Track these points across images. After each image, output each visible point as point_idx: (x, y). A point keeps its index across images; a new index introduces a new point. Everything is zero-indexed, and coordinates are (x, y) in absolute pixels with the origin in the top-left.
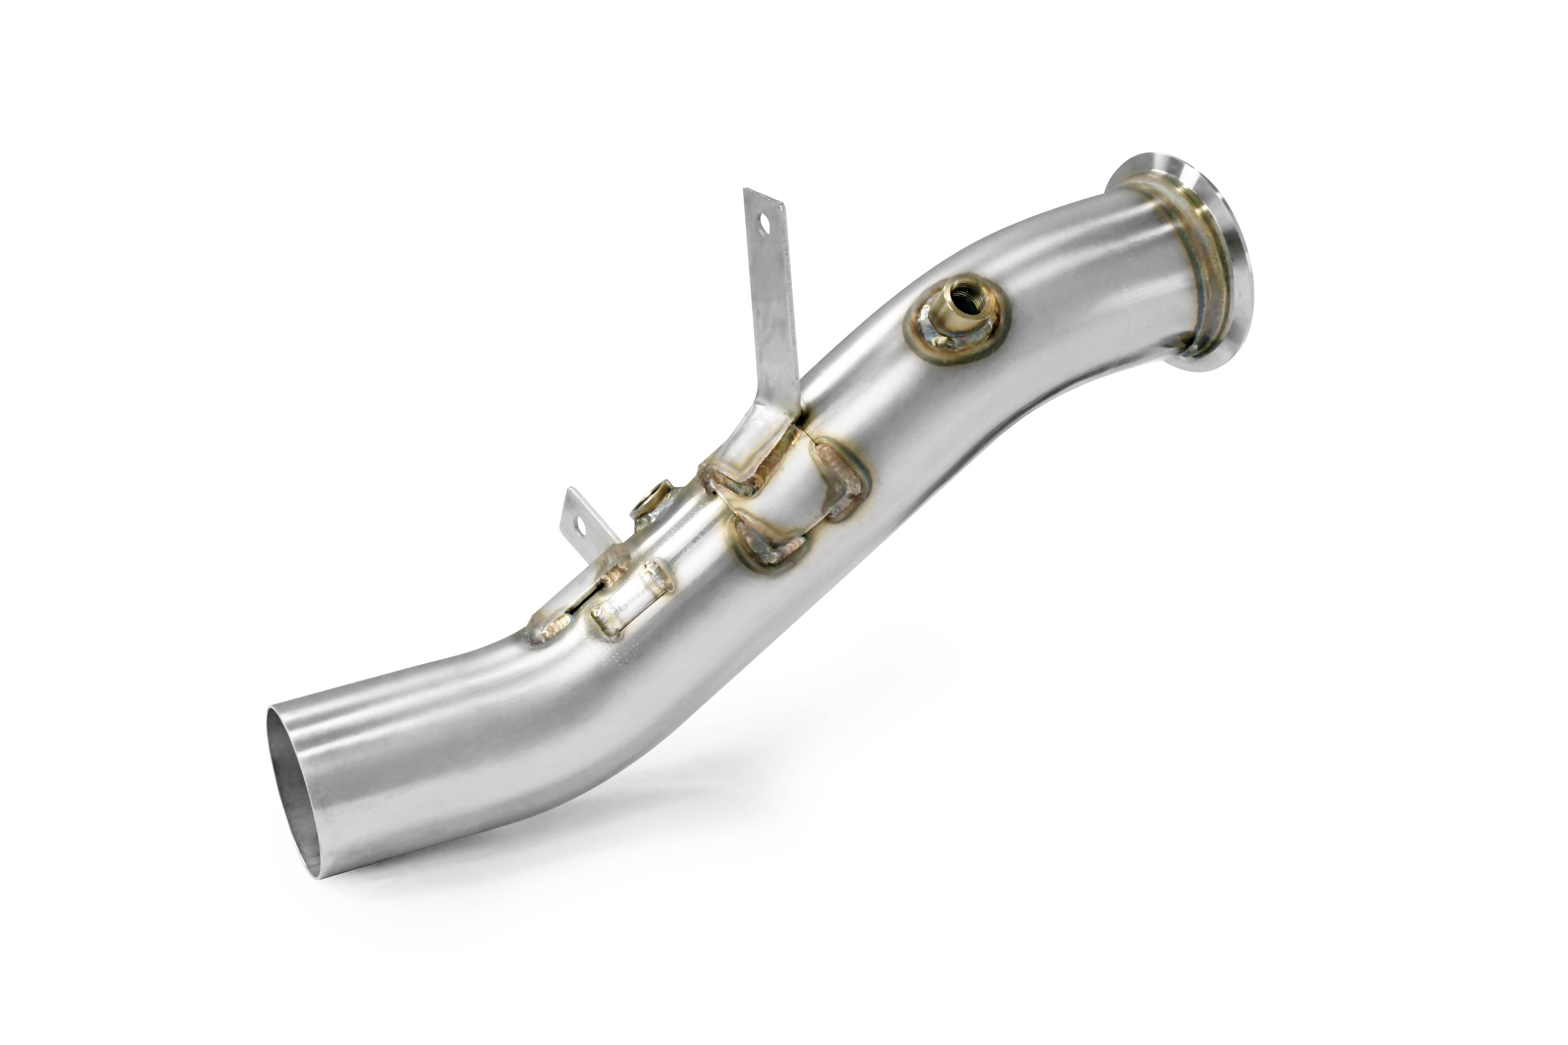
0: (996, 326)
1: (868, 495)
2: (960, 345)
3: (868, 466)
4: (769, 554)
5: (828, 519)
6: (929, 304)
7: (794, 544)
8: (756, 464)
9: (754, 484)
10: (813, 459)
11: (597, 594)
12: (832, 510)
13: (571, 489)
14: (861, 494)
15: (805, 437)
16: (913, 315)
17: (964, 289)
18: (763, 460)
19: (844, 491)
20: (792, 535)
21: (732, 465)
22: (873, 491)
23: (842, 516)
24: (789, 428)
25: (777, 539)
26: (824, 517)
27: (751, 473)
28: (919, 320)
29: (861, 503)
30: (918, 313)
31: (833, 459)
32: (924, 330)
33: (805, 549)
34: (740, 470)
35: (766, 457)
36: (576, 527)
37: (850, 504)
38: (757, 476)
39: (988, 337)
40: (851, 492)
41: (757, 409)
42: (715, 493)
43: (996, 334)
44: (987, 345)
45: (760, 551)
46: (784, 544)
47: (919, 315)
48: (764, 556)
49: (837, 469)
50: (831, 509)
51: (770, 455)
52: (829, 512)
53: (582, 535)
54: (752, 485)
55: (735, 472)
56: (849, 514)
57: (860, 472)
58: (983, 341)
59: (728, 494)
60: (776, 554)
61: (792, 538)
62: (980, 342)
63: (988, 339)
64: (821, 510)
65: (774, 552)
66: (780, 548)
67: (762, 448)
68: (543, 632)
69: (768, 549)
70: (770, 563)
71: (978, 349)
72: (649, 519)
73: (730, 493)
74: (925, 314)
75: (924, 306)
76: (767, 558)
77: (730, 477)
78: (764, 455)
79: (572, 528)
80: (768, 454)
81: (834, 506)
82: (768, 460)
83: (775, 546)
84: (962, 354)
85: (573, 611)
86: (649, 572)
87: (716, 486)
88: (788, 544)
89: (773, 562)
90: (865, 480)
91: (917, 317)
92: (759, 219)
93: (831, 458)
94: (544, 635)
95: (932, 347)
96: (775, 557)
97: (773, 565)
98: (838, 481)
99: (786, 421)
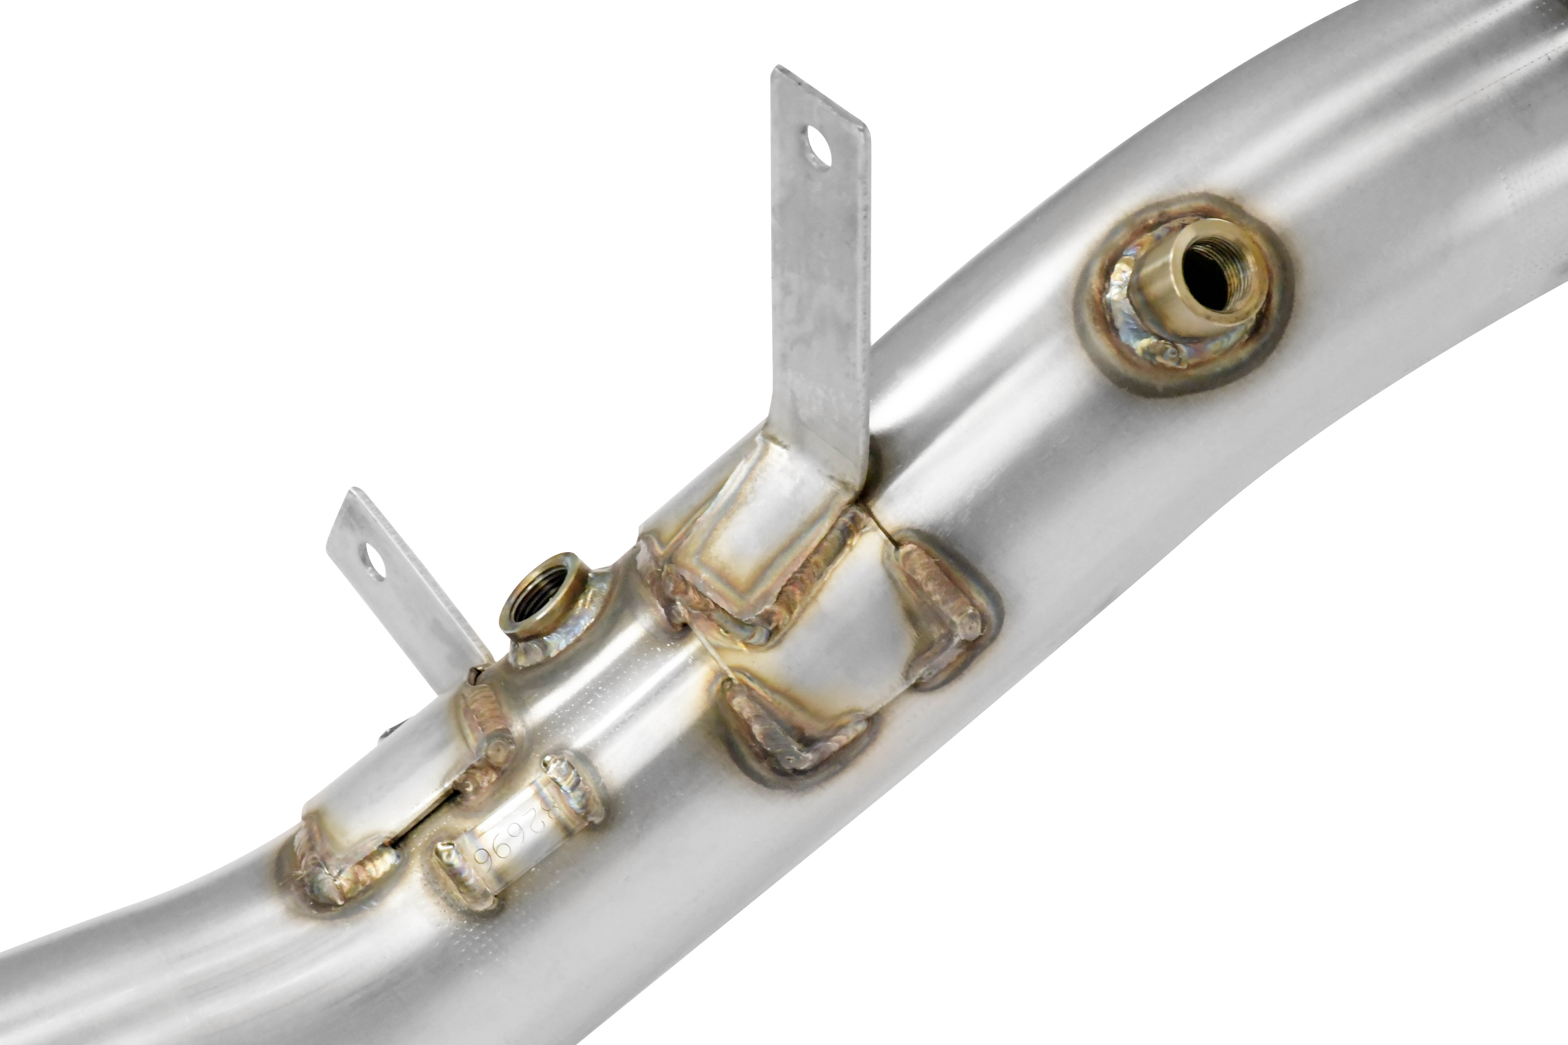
0: (1262, 317)
1: (993, 639)
2: (1191, 356)
3: (998, 585)
4: (798, 757)
5: (916, 687)
6: (1128, 263)
7: (845, 735)
8: (774, 582)
9: (770, 623)
10: (890, 576)
11: (445, 809)
12: (924, 673)
13: (355, 493)
14: (980, 637)
15: (874, 530)
16: (1095, 281)
17: (1205, 244)
18: (790, 576)
19: (949, 636)
20: (845, 720)
21: (722, 576)
22: (1005, 629)
23: (942, 677)
24: (844, 512)
25: (813, 728)
26: (906, 687)
27: (765, 603)
28: (1108, 296)
29: (979, 654)
30: (1105, 281)
31: (929, 578)
32: (1119, 322)
33: (865, 740)
34: (743, 592)
35: (796, 569)
36: (365, 560)
37: (959, 656)
38: (777, 609)
39: (1246, 337)
40: (963, 638)
41: (770, 451)
42: (685, 626)
43: (1262, 330)
44: (1243, 354)
45: (779, 750)
46: (828, 738)
47: (1107, 285)
48: (787, 757)
49: (937, 598)
50: (921, 671)
51: (804, 566)
52: (918, 677)
53: (380, 579)
54: (766, 625)
55: (731, 595)
56: (956, 671)
57: (981, 600)
58: (1237, 345)
59: (715, 634)
60: (810, 756)
61: (841, 727)
62: (1231, 348)
63: (1248, 340)
64: (902, 674)
65: (808, 752)
66: (820, 745)
67: (785, 549)
68: (337, 883)
69: (795, 747)
70: (798, 769)
71: (1226, 362)
72: (545, 647)
73: (720, 633)
74: (1120, 286)
75: (1117, 266)
76: (791, 761)
77: (723, 604)
78: (790, 564)
79: (356, 559)
80: (800, 565)
81: (928, 666)
82: (798, 575)
83: (807, 742)
84: (1193, 372)
85: (397, 842)
86: (554, 780)
87: (689, 613)
88: (835, 738)
89: (802, 768)
90: (990, 612)
91: (1104, 290)
92: (804, 131)
93: (924, 573)
94: (340, 888)
95: (1134, 358)
96: (809, 758)
97: (803, 773)
98: (939, 619)
99: (835, 495)
